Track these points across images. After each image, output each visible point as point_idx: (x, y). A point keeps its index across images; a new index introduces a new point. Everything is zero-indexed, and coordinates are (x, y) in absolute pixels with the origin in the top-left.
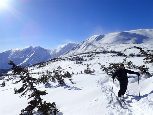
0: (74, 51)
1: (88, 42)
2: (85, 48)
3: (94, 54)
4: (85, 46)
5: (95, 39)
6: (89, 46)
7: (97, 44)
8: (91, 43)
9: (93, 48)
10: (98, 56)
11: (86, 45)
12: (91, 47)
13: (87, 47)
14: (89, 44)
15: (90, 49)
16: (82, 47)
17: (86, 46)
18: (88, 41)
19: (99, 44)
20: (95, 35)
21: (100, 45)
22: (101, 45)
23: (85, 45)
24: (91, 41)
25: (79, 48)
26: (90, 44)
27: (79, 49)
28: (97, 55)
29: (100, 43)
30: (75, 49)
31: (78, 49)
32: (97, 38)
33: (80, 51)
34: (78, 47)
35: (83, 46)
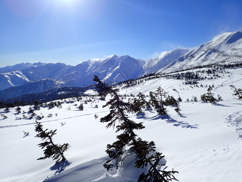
0: (183, 63)
1: (211, 46)
2: (203, 57)
3: (221, 69)
4: (204, 54)
5: (226, 40)
6: (213, 54)
7: (229, 49)
8: (216, 48)
9: (220, 57)
10: (228, 72)
11: (206, 52)
12: (215, 56)
13: (207, 56)
14: (212, 51)
15: (214, 58)
16: (198, 56)
17: (207, 54)
18: (211, 44)
19: (234, 49)
20: (225, 33)
21: (234, 52)
22: (236, 51)
23: (203, 52)
24: (217, 45)
25: (193, 57)
26: (214, 50)
27: (192, 59)
28: (227, 70)
29: (234, 47)
30: (186, 58)
31: (190, 59)
32: (228, 39)
33: (193, 62)
34: (191, 55)
35: (201, 54)
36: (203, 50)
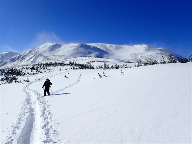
0: (15, 63)
3: (44, 66)
5: (49, 48)
6: (40, 57)
7: (51, 55)
8: (42, 53)
9: (45, 60)
10: (49, 69)
11: (34, 55)
12: (42, 59)
13: (35, 58)
16: (28, 58)
18: (38, 50)
19: (54, 56)
20: (48, 44)
24: (42, 51)
25: (24, 59)
34: (22, 57)
35: (31, 57)
36: (32, 54)
